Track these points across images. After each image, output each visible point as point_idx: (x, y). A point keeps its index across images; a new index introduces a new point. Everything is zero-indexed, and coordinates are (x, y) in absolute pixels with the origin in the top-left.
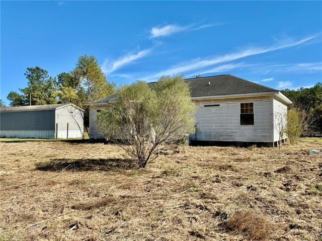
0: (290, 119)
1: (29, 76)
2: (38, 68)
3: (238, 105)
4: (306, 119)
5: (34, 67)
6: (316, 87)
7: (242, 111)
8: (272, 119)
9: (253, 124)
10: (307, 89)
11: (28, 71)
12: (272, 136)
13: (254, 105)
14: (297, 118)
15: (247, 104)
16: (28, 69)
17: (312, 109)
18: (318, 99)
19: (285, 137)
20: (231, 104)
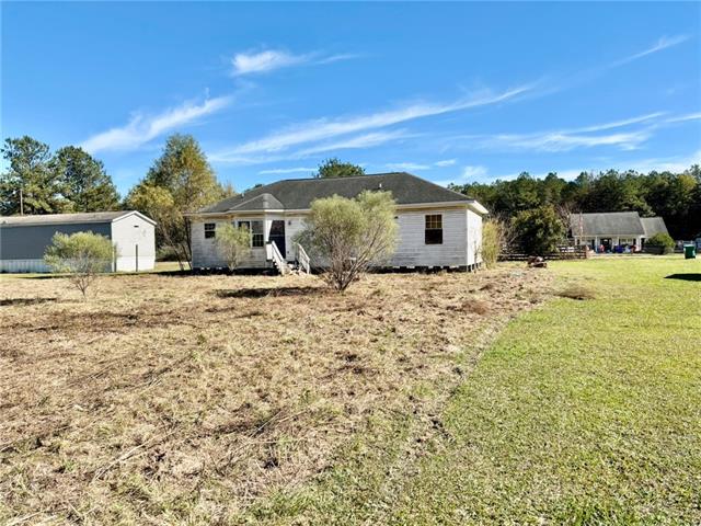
0: (486, 235)
1: (10, 154)
2: (28, 140)
3: (422, 217)
4: (506, 234)
5: (21, 138)
6: (520, 180)
7: (427, 224)
8: (465, 236)
9: (441, 243)
10: (507, 183)
11: (8, 145)
12: (465, 259)
13: (443, 217)
14: (495, 233)
15: (434, 216)
16: (8, 140)
17: (514, 219)
18: (524, 201)
19: (479, 260)
20: (413, 216)
